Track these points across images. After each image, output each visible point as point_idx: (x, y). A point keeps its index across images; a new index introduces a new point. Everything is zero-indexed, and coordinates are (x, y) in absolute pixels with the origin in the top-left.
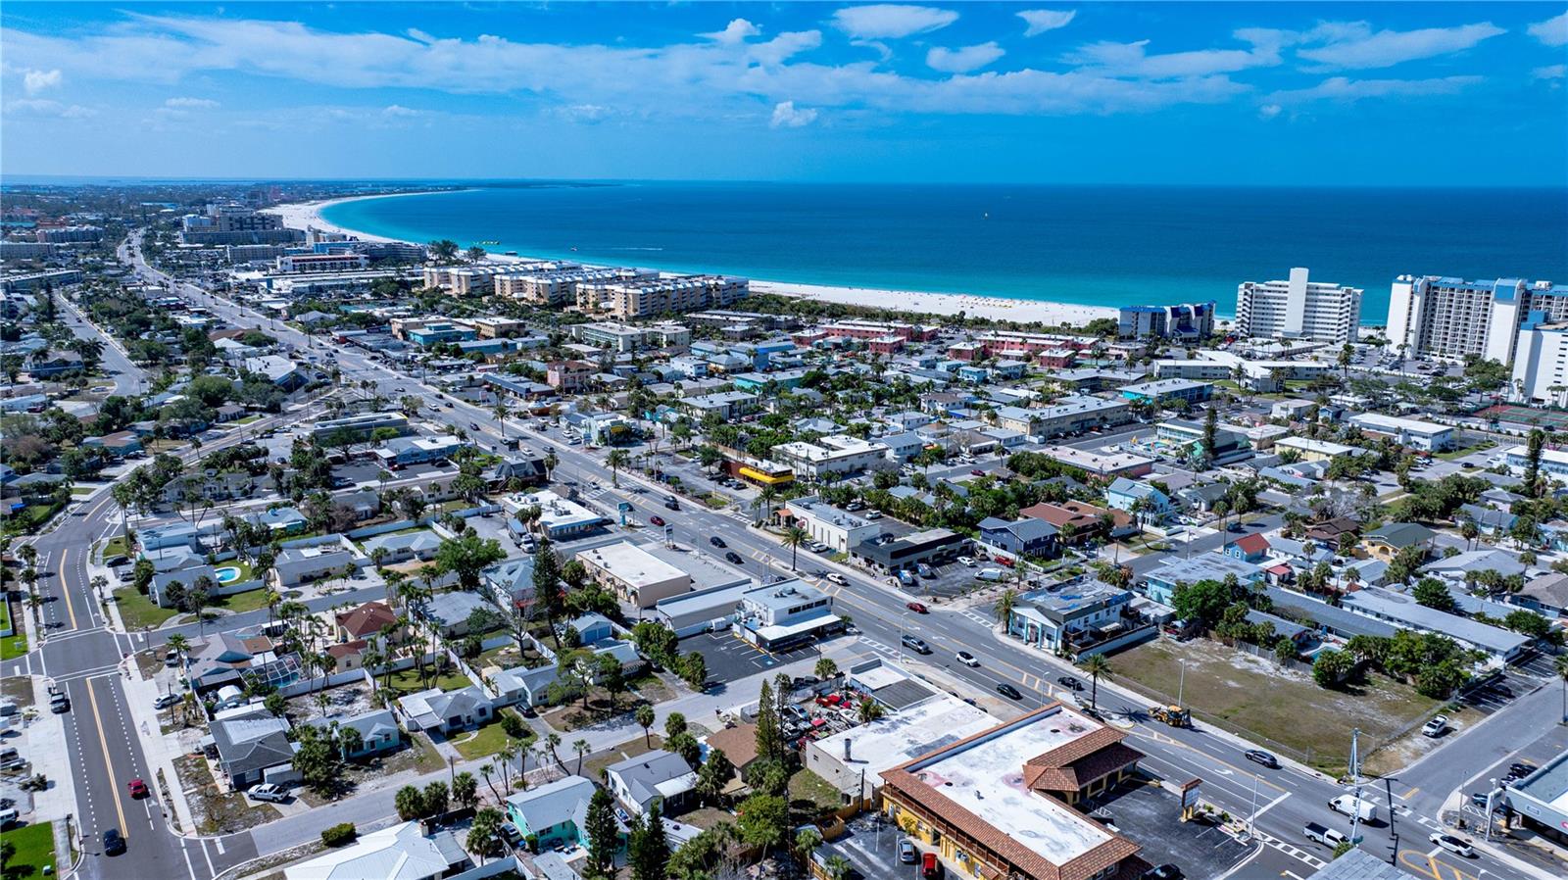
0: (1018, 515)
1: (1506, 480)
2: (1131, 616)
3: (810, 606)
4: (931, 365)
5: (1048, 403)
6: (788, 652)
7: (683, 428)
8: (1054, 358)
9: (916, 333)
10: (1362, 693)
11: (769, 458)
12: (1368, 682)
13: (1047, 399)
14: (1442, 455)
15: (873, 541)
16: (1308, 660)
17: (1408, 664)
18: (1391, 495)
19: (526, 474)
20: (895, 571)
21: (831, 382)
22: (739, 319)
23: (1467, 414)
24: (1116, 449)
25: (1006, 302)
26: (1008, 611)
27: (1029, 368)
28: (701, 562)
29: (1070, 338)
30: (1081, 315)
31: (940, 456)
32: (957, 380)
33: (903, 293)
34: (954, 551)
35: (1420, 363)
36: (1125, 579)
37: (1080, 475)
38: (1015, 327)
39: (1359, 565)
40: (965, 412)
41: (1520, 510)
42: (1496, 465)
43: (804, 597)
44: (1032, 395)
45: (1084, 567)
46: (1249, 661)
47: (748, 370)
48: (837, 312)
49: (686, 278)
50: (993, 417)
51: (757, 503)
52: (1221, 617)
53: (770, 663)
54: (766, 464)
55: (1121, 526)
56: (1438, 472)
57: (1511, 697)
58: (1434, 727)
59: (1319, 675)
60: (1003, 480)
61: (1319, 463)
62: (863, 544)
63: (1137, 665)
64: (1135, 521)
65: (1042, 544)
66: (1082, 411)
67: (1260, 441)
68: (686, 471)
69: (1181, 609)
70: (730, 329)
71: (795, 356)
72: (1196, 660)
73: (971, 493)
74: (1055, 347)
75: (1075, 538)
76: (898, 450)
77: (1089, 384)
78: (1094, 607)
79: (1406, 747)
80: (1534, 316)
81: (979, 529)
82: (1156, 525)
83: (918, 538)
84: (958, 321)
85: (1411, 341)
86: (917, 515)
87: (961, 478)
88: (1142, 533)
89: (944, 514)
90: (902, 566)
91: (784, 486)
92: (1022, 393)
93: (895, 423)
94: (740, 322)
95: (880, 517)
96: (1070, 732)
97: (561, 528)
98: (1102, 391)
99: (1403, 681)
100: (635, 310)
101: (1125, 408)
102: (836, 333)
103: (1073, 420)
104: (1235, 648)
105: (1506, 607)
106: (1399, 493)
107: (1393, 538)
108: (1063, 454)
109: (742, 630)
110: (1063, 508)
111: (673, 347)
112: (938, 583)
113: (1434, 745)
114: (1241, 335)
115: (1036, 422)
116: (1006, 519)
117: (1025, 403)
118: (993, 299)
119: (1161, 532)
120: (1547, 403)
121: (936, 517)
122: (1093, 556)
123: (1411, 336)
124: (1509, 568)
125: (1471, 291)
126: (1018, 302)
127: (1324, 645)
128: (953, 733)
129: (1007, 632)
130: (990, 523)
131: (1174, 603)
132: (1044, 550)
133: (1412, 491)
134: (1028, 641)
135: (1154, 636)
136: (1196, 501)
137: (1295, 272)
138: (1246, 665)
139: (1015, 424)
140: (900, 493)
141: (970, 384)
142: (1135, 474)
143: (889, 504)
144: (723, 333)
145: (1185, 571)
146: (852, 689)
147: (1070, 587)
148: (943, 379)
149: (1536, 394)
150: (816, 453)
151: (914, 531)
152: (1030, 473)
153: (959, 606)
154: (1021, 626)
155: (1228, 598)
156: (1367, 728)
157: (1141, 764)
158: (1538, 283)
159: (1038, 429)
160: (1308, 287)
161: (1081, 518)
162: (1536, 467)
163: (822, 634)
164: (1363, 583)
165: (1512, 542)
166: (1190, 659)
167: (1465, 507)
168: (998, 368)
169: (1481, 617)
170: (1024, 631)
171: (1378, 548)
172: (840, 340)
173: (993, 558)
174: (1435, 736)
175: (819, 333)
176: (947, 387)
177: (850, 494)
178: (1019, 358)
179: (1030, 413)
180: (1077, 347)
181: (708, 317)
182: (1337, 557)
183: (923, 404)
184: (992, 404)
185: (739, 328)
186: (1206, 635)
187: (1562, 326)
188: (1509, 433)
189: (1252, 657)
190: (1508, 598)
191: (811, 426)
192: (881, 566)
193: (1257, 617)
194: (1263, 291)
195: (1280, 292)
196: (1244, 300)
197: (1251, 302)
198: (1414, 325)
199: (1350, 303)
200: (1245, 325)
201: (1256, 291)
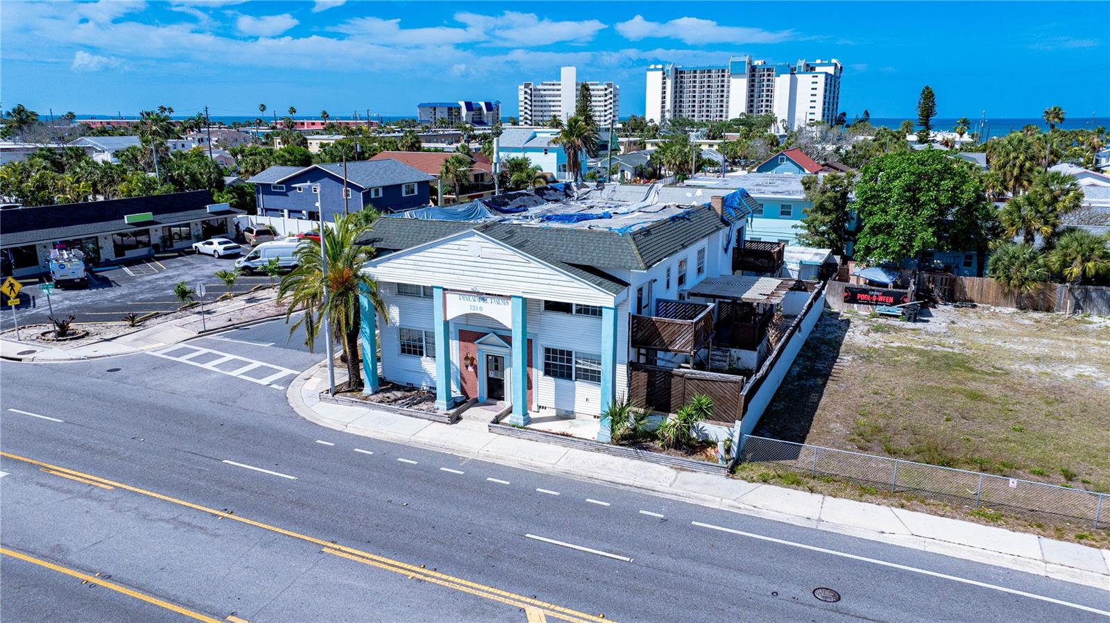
123: (668, 116)
154: (414, 346)
194: (539, 90)
195: (553, 90)
196: (526, 98)
197: (531, 101)
198: (668, 105)
199: (612, 96)
200: (528, 122)
201: (535, 90)
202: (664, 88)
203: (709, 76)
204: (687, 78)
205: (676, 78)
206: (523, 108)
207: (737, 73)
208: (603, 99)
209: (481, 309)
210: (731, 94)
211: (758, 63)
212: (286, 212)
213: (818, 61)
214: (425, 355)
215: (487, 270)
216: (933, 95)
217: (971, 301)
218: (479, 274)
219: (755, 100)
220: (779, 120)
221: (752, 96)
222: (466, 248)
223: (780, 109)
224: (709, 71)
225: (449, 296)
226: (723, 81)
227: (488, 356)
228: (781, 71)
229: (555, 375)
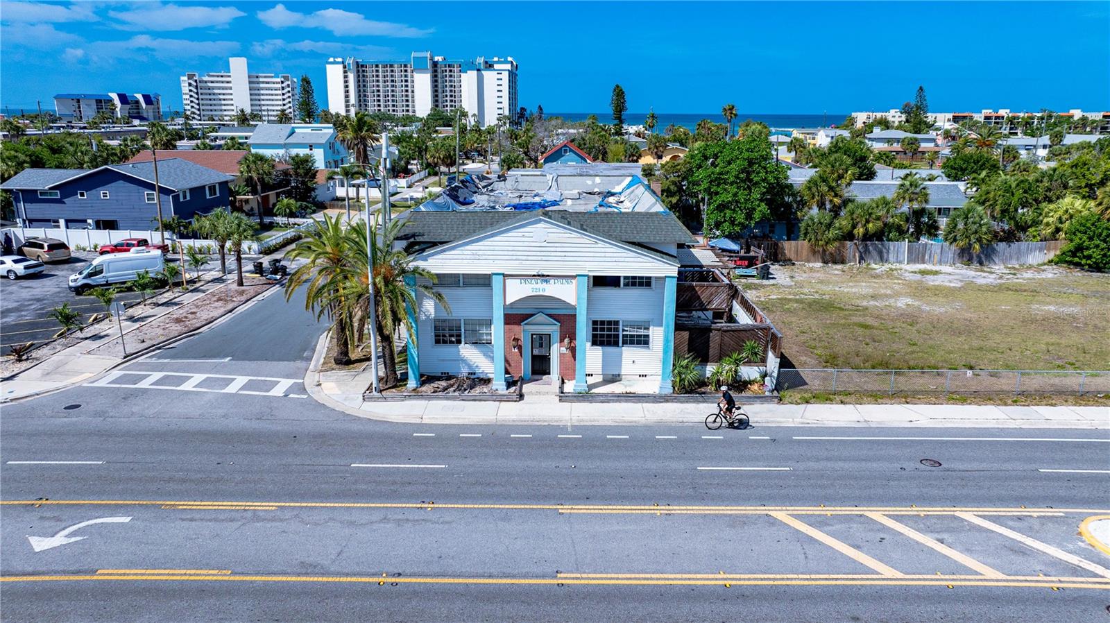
123: (353, 111)
137: (234, 62)
160: (250, 77)
194: (206, 82)
195: (222, 82)
196: (190, 91)
197: (197, 93)
198: (353, 100)
199: (290, 89)
200: (196, 116)
201: (200, 82)
202: (346, 82)
203: (392, 71)
204: (369, 73)
205: (358, 71)
206: (189, 102)
207: (420, 68)
208: (280, 92)
209: (544, 290)
210: (416, 89)
211: (438, 58)
212: (62, 222)
213: (496, 59)
214: (463, 342)
215: (553, 254)
216: (623, 93)
217: (790, 260)
218: (544, 258)
219: (440, 95)
220: (470, 115)
221: (436, 91)
222: (531, 235)
223: (468, 103)
224: (391, 66)
225: (508, 281)
226: (406, 76)
227: (532, 335)
228: (464, 68)
229: (602, 344)
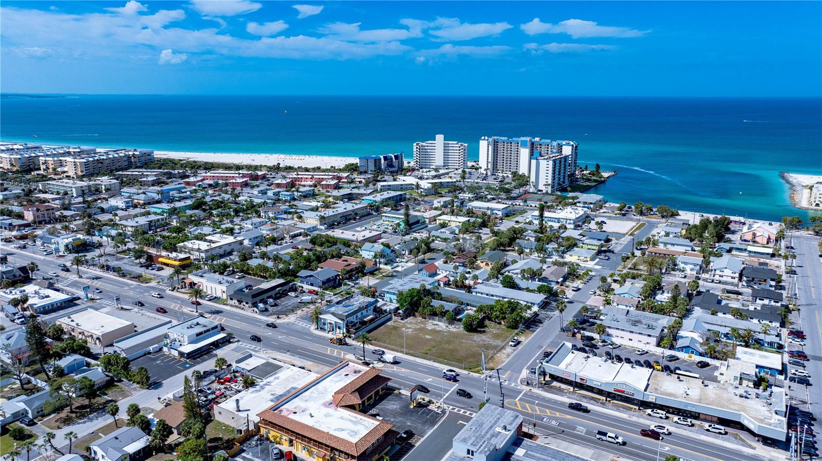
0: (318, 267)
1: (532, 227)
2: (378, 311)
3: (208, 331)
4: (264, 193)
5: (327, 208)
6: (198, 358)
7: (121, 238)
8: (328, 185)
9: (254, 176)
10: (484, 332)
11: (176, 251)
12: (486, 326)
13: (327, 206)
14: (506, 218)
15: (241, 290)
16: (460, 320)
17: (501, 315)
18: (488, 239)
19: (14, 276)
20: (255, 305)
21: (209, 205)
22: (149, 173)
23: (514, 198)
24: (363, 228)
25: (301, 157)
26: (317, 318)
27: (316, 191)
28: (140, 315)
29: (335, 174)
30: (340, 162)
31: (274, 241)
32: (279, 200)
33: (245, 155)
34: (286, 290)
35: (494, 177)
36: (374, 293)
37: (347, 243)
38: (307, 170)
39: (477, 272)
40: (285, 216)
41: (538, 240)
42: (528, 221)
43: (204, 326)
44: (319, 204)
45: (353, 289)
46: (435, 325)
47: (158, 202)
48: (209, 167)
49: (114, 151)
50: (300, 217)
51: (171, 277)
52: (420, 306)
53: (187, 366)
54: (174, 255)
55: (369, 266)
56: (505, 226)
57: (542, 323)
58: (514, 342)
59: (465, 327)
60: (308, 250)
61: (456, 227)
62: (235, 292)
63: (383, 335)
64: (376, 264)
65: (332, 280)
66: (345, 211)
67: (430, 219)
68: (125, 263)
69: (401, 304)
70: (145, 179)
71: (186, 192)
72: (410, 328)
73: (292, 258)
74: (328, 179)
75: (347, 276)
76: (250, 239)
77: (347, 197)
78: (360, 309)
79: (504, 353)
80: (536, 153)
81: (298, 277)
82: (386, 264)
83: (265, 285)
84: (277, 168)
85: (489, 167)
86: (263, 273)
87: (286, 251)
88: (380, 269)
89: (279, 271)
90: (258, 302)
91: (186, 266)
92: (314, 204)
93: (247, 225)
94: (151, 175)
95: (244, 277)
96: (354, 374)
97: (44, 307)
98: (354, 200)
99: (500, 323)
100: (82, 172)
101: (366, 208)
102: (209, 178)
103: (341, 215)
104: (427, 320)
105: (536, 284)
106: (491, 237)
107: (490, 258)
108: (338, 233)
109: (169, 350)
110: (340, 261)
111: (109, 192)
112: (279, 308)
113: (514, 350)
114: (417, 168)
115: (322, 218)
116: (312, 270)
117: (316, 209)
118: (294, 156)
119: (389, 267)
120: (544, 192)
121: (275, 273)
122: (357, 284)
123: (489, 165)
124: (536, 266)
125: (511, 143)
126: (307, 157)
127: (466, 312)
128: (294, 385)
129: (318, 328)
130: (303, 273)
131: (398, 302)
132: (332, 283)
133: (496, 236)
134: (329, 331)
135: (390, 319)
136: (403, 250)
137: (438, 137)
138: (433, 327)
139: (311, 220)
140: (253, 263)
141: (286, 201)
142: (374, 240)
143: (248, 269)
144: (141, 182)
145: (401, 285)
146: (237, 372)
147: (347, 301)
148: (272, 200)
149: (540, 188)
150: (204, 246)
151: (263, 282)
152: (321, 245)
153: (291, 318)
154: (324, 324)
155: (422, 296)
156: (487, 347)
157: (390, 384)
158: (536, 138)
159: (324, 222)
160: (444, 144)
161: (350, 265)
162: (542, 220)
163: (217, 345)
164: (480, 281)
165: (536, 254)
166: (408, 328)
167: (517, 241)
168: (300, 192)
169: (528, 290)
170: (326, 326)
171: (484, 263)
172: (211, 182)
173: (307, 291)
174: (515, 346)
175: (199, 179)
176: (274, 204)
177: (225, 266)
178: (310, 186)
179: (319, 214)
180: (339, 178)
181: (130, 173)
182: (468, 270)
183: (262, 214)
184: (298, 211)
185: (150, 179)
186: (414, 315)
187: (546, 157)
188: (531, 206)
189: (436, 322)
190: (537, 280)
191: (199, 231)
192: (247, 303)
193: (436, 303)
194: (425, 146)
195: (432, 146)
196: (417, 151)
197: (420, 152)
199: (463, 150)
201: (422, 146)
202: (488, 150)
203: (511, 145)
204: (500, 146)
205: (495, 145)
207: (524, 145)
208: (458, 152)
226: (517, 149)
